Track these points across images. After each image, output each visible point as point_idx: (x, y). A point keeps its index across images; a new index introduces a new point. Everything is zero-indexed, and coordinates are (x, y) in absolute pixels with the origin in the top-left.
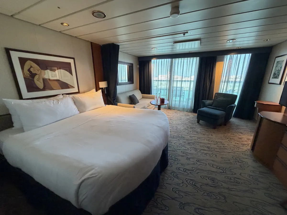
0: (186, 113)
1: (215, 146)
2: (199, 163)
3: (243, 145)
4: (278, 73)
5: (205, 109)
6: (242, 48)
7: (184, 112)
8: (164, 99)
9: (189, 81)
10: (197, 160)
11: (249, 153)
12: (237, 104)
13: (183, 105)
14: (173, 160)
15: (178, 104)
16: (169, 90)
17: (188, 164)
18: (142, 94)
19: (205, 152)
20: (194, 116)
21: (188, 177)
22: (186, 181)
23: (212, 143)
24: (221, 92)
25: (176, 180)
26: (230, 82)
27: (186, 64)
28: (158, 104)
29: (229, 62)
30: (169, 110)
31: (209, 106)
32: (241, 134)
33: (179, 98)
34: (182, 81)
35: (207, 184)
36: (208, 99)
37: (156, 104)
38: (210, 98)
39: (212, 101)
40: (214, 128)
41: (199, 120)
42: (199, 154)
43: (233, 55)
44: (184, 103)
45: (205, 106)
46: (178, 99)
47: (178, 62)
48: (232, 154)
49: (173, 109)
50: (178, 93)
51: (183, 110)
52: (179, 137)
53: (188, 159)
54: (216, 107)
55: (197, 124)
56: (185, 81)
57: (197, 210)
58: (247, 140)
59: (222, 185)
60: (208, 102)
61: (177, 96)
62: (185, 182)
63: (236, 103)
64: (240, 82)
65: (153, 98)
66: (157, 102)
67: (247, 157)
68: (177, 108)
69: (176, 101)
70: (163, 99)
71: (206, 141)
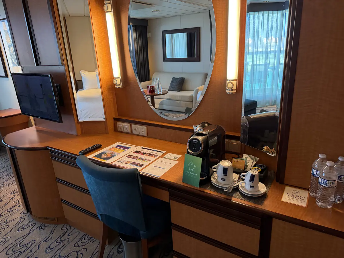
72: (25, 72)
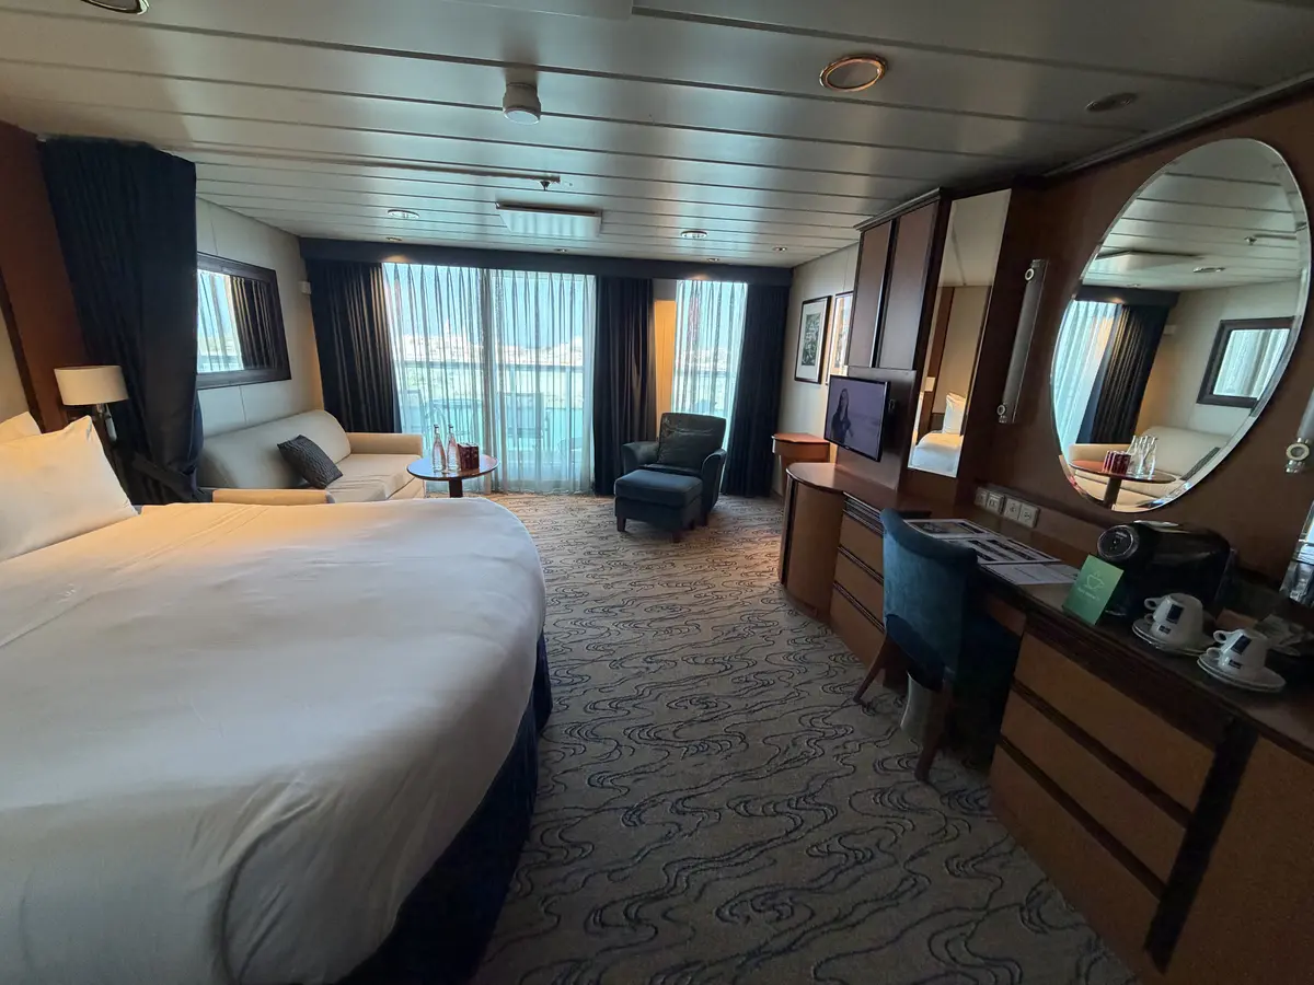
0: (568, 500)
1: (691, 598)
2: (653, 667)
3: (760, 574)
4: (812, 348)
5: (635, 475)
6: (722, 260)
7: (561, 498)
8: (477, 448)
9: (568, 370)
10: (645, 660)
11: (776, 595)
12: (729, 446)
13: (552, 468)
14: (568, 684)
15: (533, 466)
16: (486, 406)
17: (622, 681)
18: (348, 429)
19: (666, 624)
20: (600, 509)
21: (632, 723)
22: (629, 737)
23: (676, 590)
24: (680, 412)
25: (595, 749)
26: (702, 375)
27: (546, 300)
28: (447, 476)
29: (691, 306)
30: (498, 497)
31: (648, 463)
32: (750, 545)
33: (533, 441)
34: (538, 368)
35: (690, 722)
36: (641, 440)
37: (440, 475)
38: (645, 434)
39: (656, 444)
40: (677, 540)
41: (625, 521)
42: (650, 635)
43: (699, 282)
44: (557, 462)
45: (636, 465)
46: (528, 444)
47: (514, 284)
48: (737, 609)
49: (513, 488)
50: (528, 421)
51: (557, 489)
52: (566, 597)
53: (617, 664)
54: (672, 467)
55: (618, 535)
56: (551, 368)
57: (680, 806)
58: (767, 559)
59: (729, 707)
60: (644, 448)
61: (525, 432)
62: (625, 741)
63: (725, 446)
64: (727, 374)
65: (412, 448)
66: (444, 467)
67: (774, 607)
68: (529, 484)
69: (520, 455)
70: (471, 448)
71: (659, 590)
72: (850, 375)
